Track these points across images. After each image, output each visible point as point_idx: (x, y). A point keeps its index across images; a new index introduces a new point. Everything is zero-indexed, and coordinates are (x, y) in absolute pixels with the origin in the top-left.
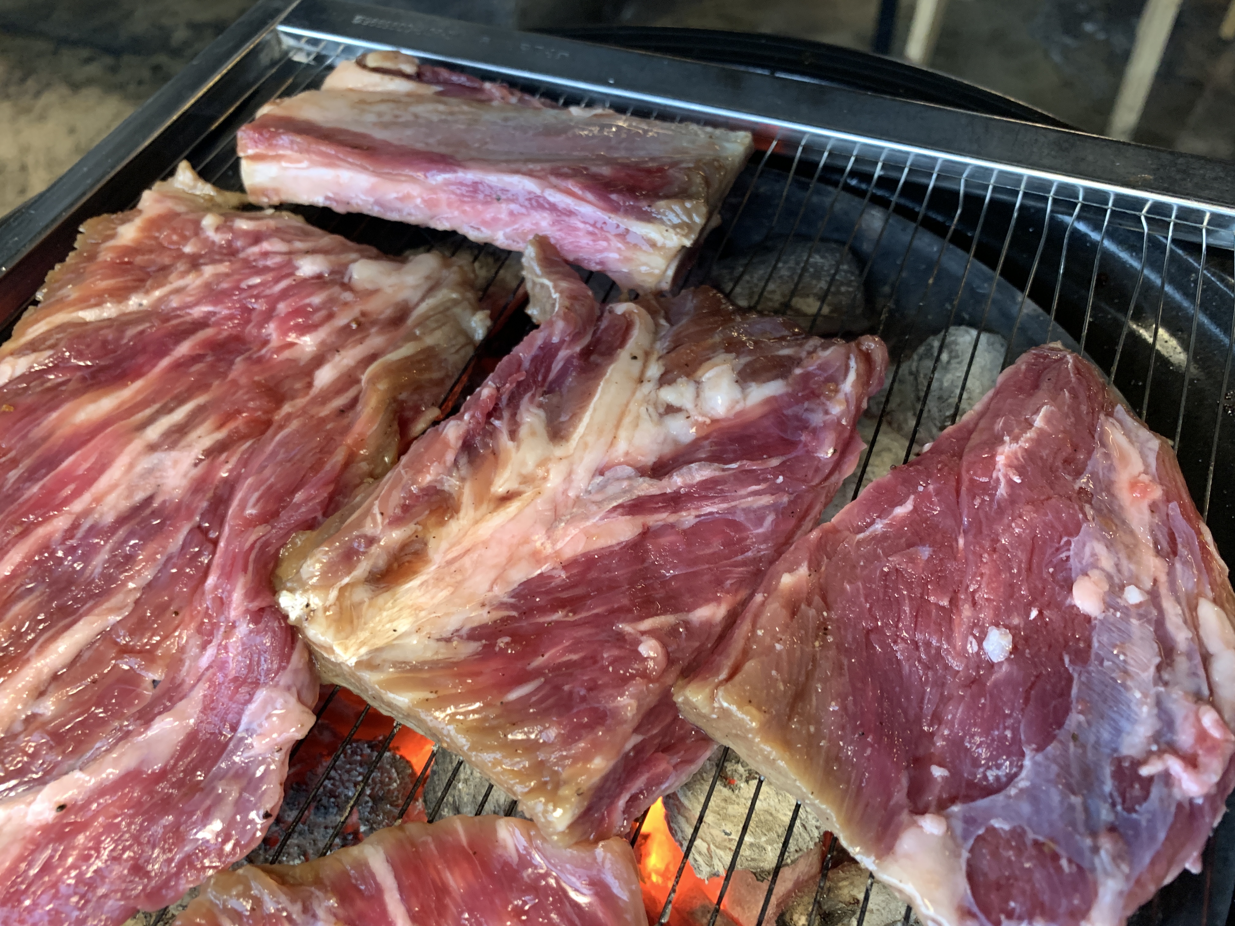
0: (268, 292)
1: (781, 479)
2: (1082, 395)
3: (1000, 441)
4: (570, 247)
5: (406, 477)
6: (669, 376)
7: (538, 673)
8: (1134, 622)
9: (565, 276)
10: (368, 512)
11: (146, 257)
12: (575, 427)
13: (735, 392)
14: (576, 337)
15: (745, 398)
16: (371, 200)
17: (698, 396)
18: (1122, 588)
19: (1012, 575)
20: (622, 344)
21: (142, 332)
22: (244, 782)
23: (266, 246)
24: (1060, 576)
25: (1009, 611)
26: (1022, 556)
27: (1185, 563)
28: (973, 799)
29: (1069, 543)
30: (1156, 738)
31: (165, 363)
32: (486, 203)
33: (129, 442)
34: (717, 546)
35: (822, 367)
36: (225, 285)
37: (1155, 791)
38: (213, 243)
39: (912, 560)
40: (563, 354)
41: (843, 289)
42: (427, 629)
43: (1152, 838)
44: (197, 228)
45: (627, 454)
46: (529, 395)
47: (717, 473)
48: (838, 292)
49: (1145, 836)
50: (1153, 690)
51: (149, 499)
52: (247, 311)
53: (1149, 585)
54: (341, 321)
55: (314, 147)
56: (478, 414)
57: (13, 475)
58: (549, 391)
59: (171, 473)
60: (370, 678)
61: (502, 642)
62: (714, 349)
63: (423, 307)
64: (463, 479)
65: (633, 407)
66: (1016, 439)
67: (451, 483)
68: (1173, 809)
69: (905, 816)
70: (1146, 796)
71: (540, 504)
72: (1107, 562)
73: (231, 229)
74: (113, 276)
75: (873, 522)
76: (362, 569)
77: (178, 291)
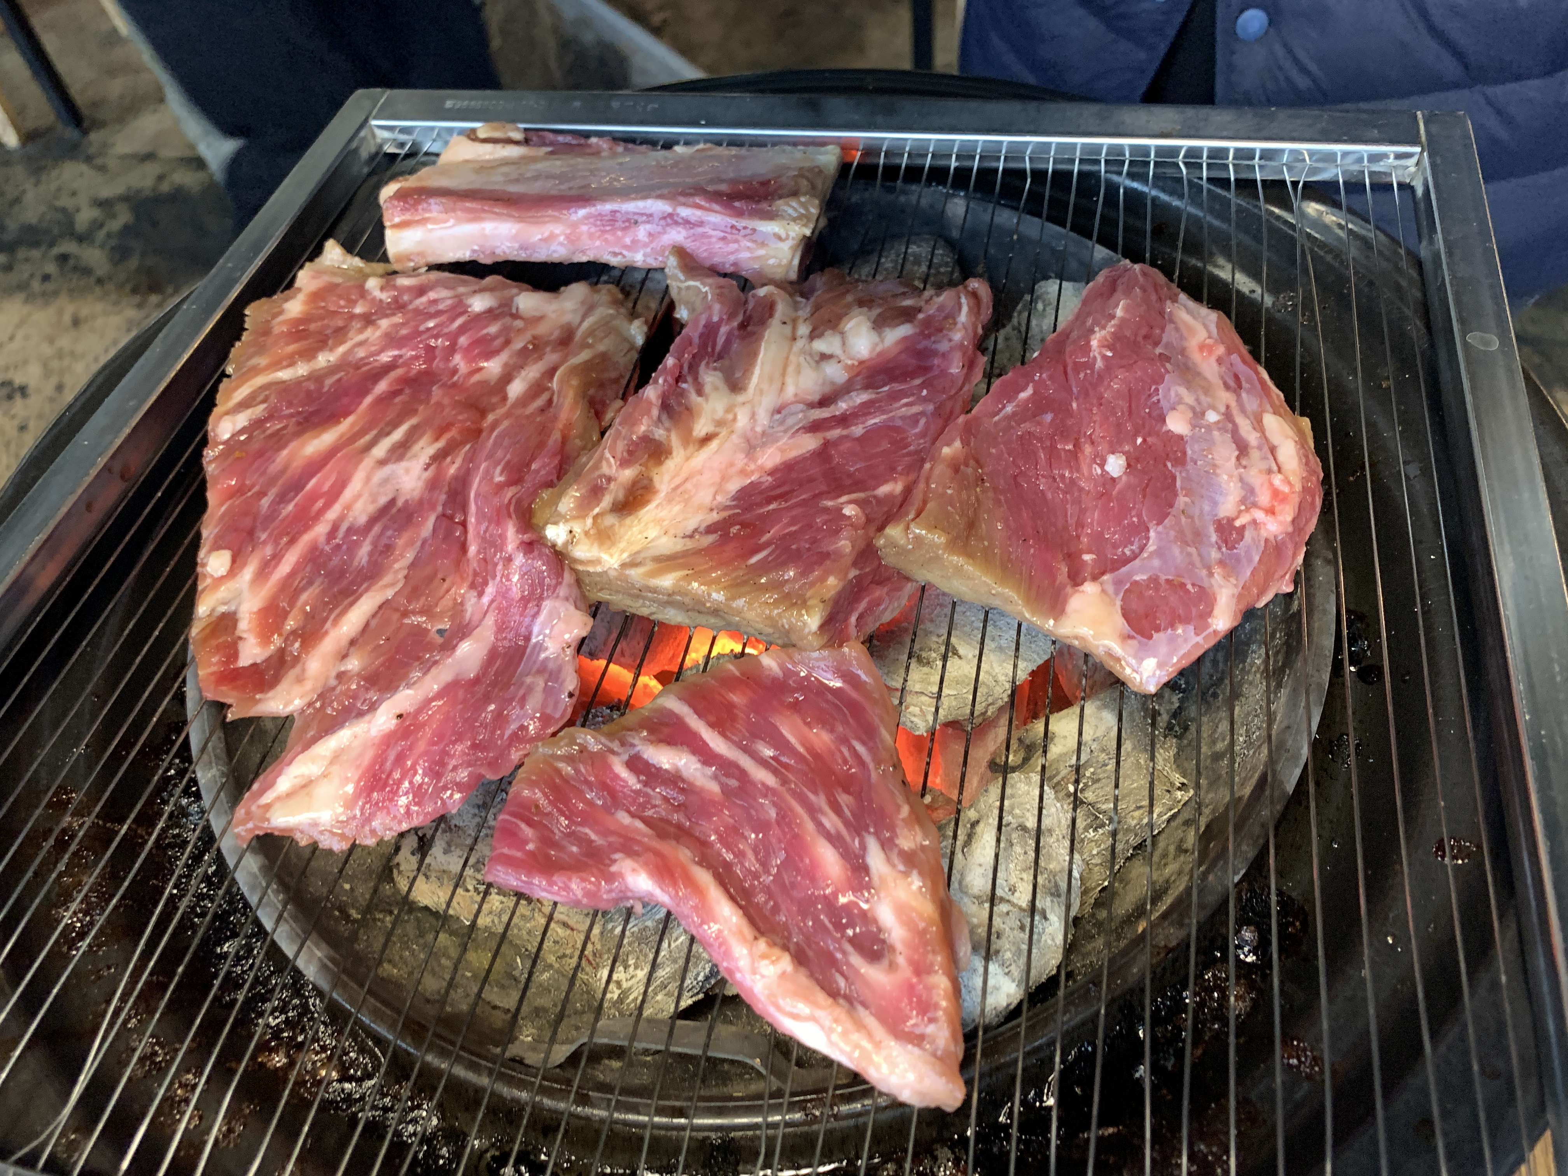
0: (446, 330)
1: (925, 392)
2: (1150, 289)
3: (1092, 331)
4: (705, 255)
5: (624, 432)
6: (817, 332)
7: (767, 544)
8: (1216, 433)
9: (708, 276)
10: (602, 457)
11: (319, 324)
12: (750, 379)
13: (874, 337)
14: (731, 316)
15: (882, 341)
16: (516, 245)
17: (844, 344)
18: (1203, 414)
19: (1118, 418)
20: (771, 316)
21: (340, 380)
22: (546, 676)
23: (432, 295)
24: (1155, 414)
25: (1120, 443)
26: (1123, 404)
27: (1248, 392)
28: (1118, 569)
29: (1157, 390)
30: (1243, 501)
31: (368, 400)
32: (624, 229)
33: (360, 461)
34: (885, 445)
35: (941, 308)
36: (404, 332)
37: (1248, 535)
38: (381, 301)
39: (1039, 423)
40: (724, 330)
41: (942, 270)
42: (672, 532)
43: (1250, 560)
44: (363, 293)
45: (796, 395)
46: (703, 363)
47: (873, 396)
48: (938, 273)
49: (1244, 561)
50: (1236, 473)
51: (392, 502)
52: (430, 350)
53: (1223, 409)
54: (518, 345)
55: (460, 204)
56: (669, 379)
57: (265, 502)
58: (720, 357)
59: (406, 479)
60: (635, 574)
61: (734, 530)
62: (849, 306)
63: (586, 325)
64: (668, 430)
65: (792, 358)
66: (1103, 328)
67: (659, 433)
68: (1263, 543)
69: (1069, 589)
70: (1242, 537)
71: (735, 438)
72: (1189, 399)
73: (395, 287)
74: (296, 341)
75: (1004, 407)
76: (607, 501)
77: (360, 344)
